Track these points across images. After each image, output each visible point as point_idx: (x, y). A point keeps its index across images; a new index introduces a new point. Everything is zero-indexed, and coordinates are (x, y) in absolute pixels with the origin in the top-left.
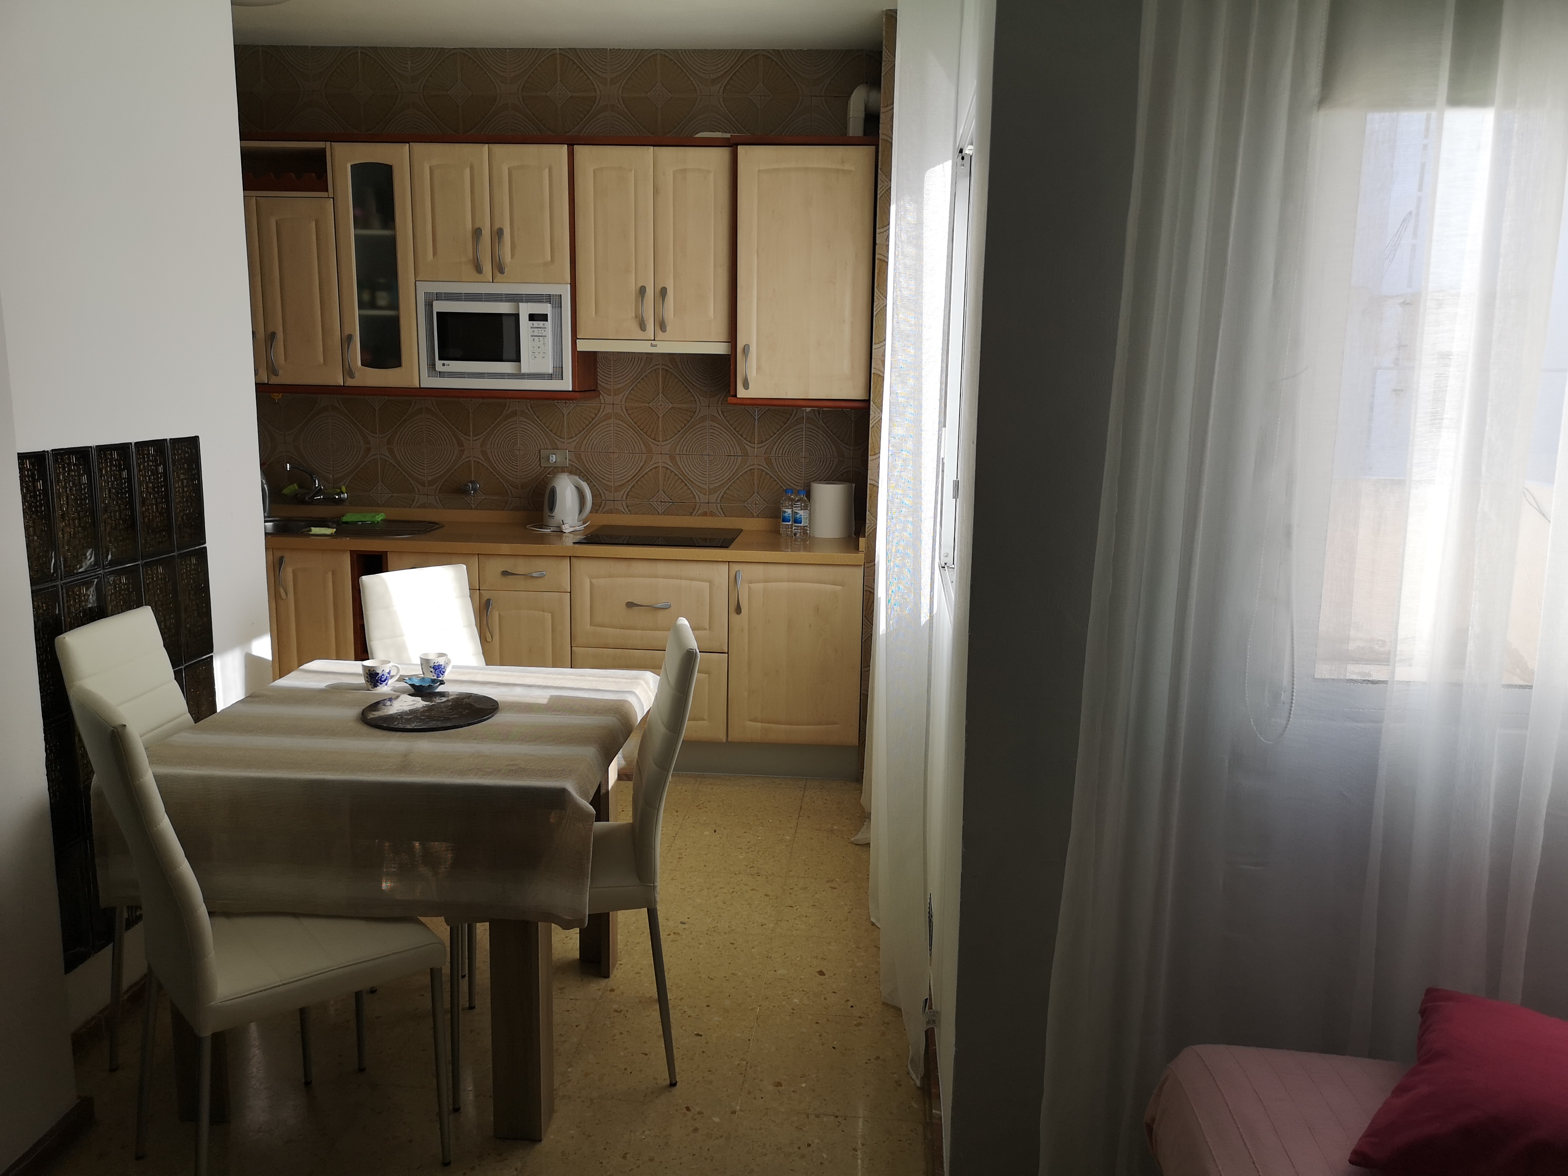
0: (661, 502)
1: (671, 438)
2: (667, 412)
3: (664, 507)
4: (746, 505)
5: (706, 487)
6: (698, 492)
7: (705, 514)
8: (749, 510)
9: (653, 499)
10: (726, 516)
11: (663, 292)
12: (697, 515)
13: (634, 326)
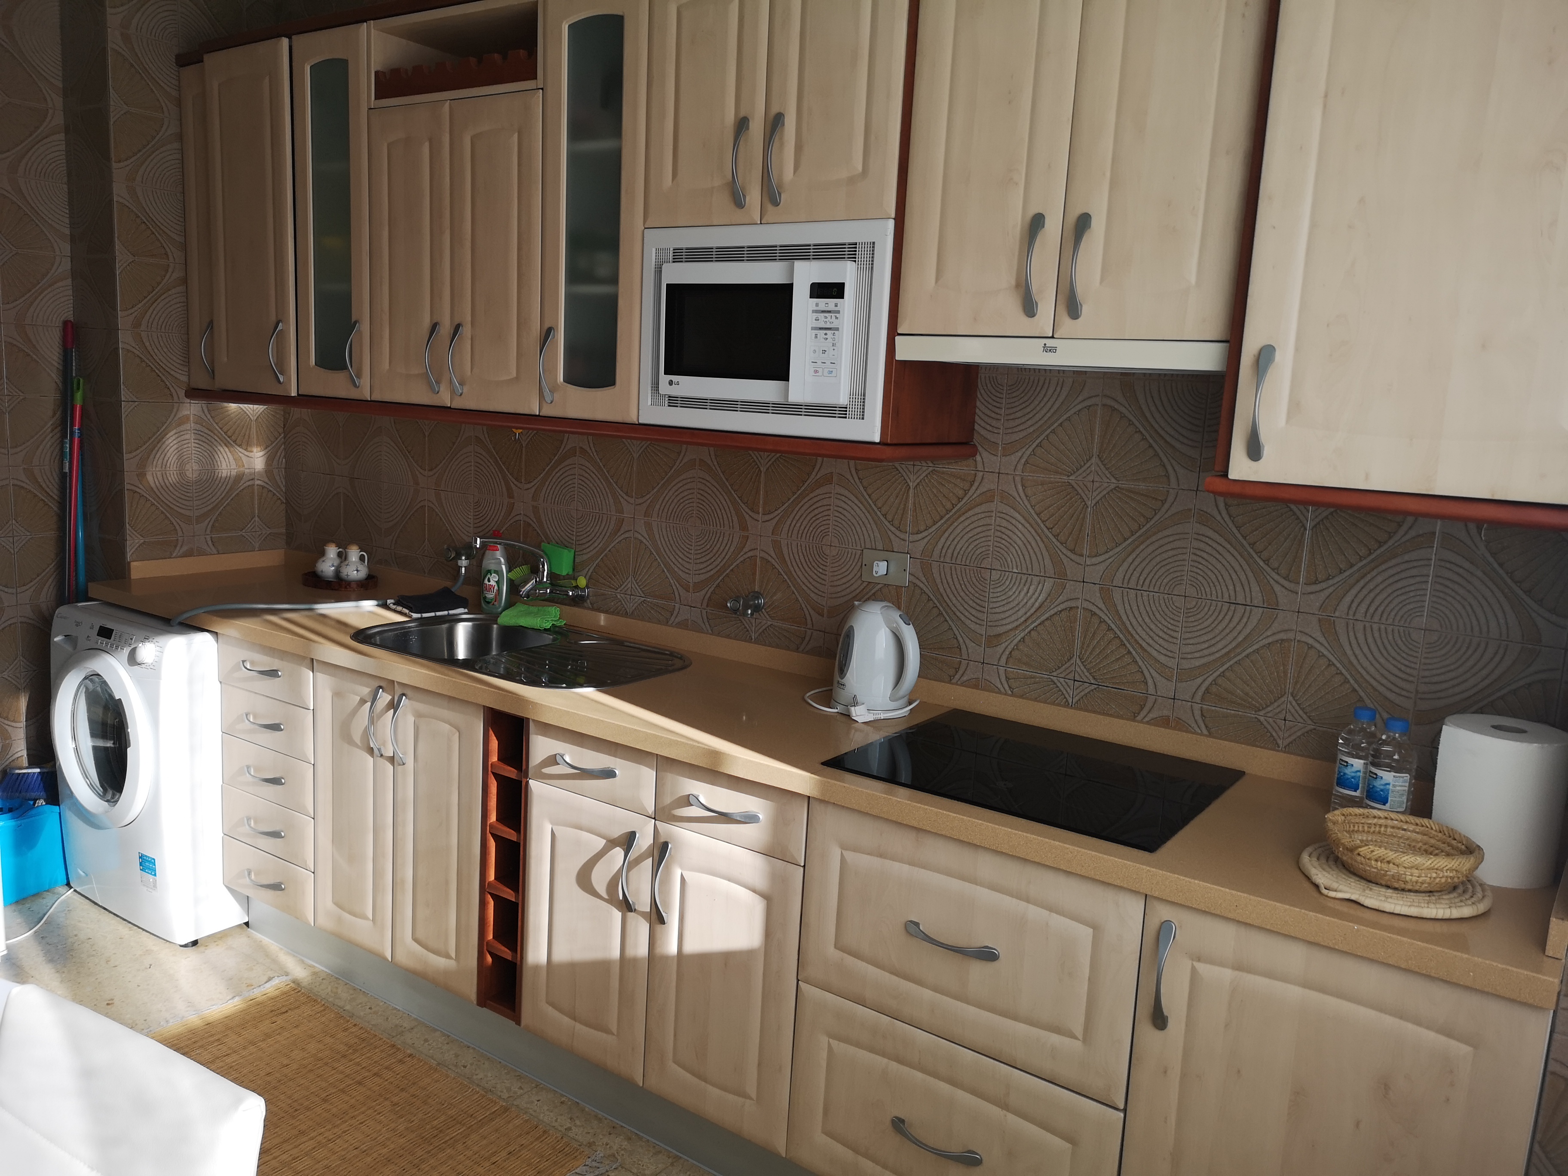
0: (1075, 680)
1: (1107, 552)
2: (1104, 496)
3: (1078, 691)
4: (1262, 719)
5: (1172, 663)
6: (1154, 674)
7: (1164, 722)
8: (1268, 731)
9: (1059, 671)
10: (1210, 735)
11: (1083, 223)
12: (1146, 719)
13: (1011, 305)
